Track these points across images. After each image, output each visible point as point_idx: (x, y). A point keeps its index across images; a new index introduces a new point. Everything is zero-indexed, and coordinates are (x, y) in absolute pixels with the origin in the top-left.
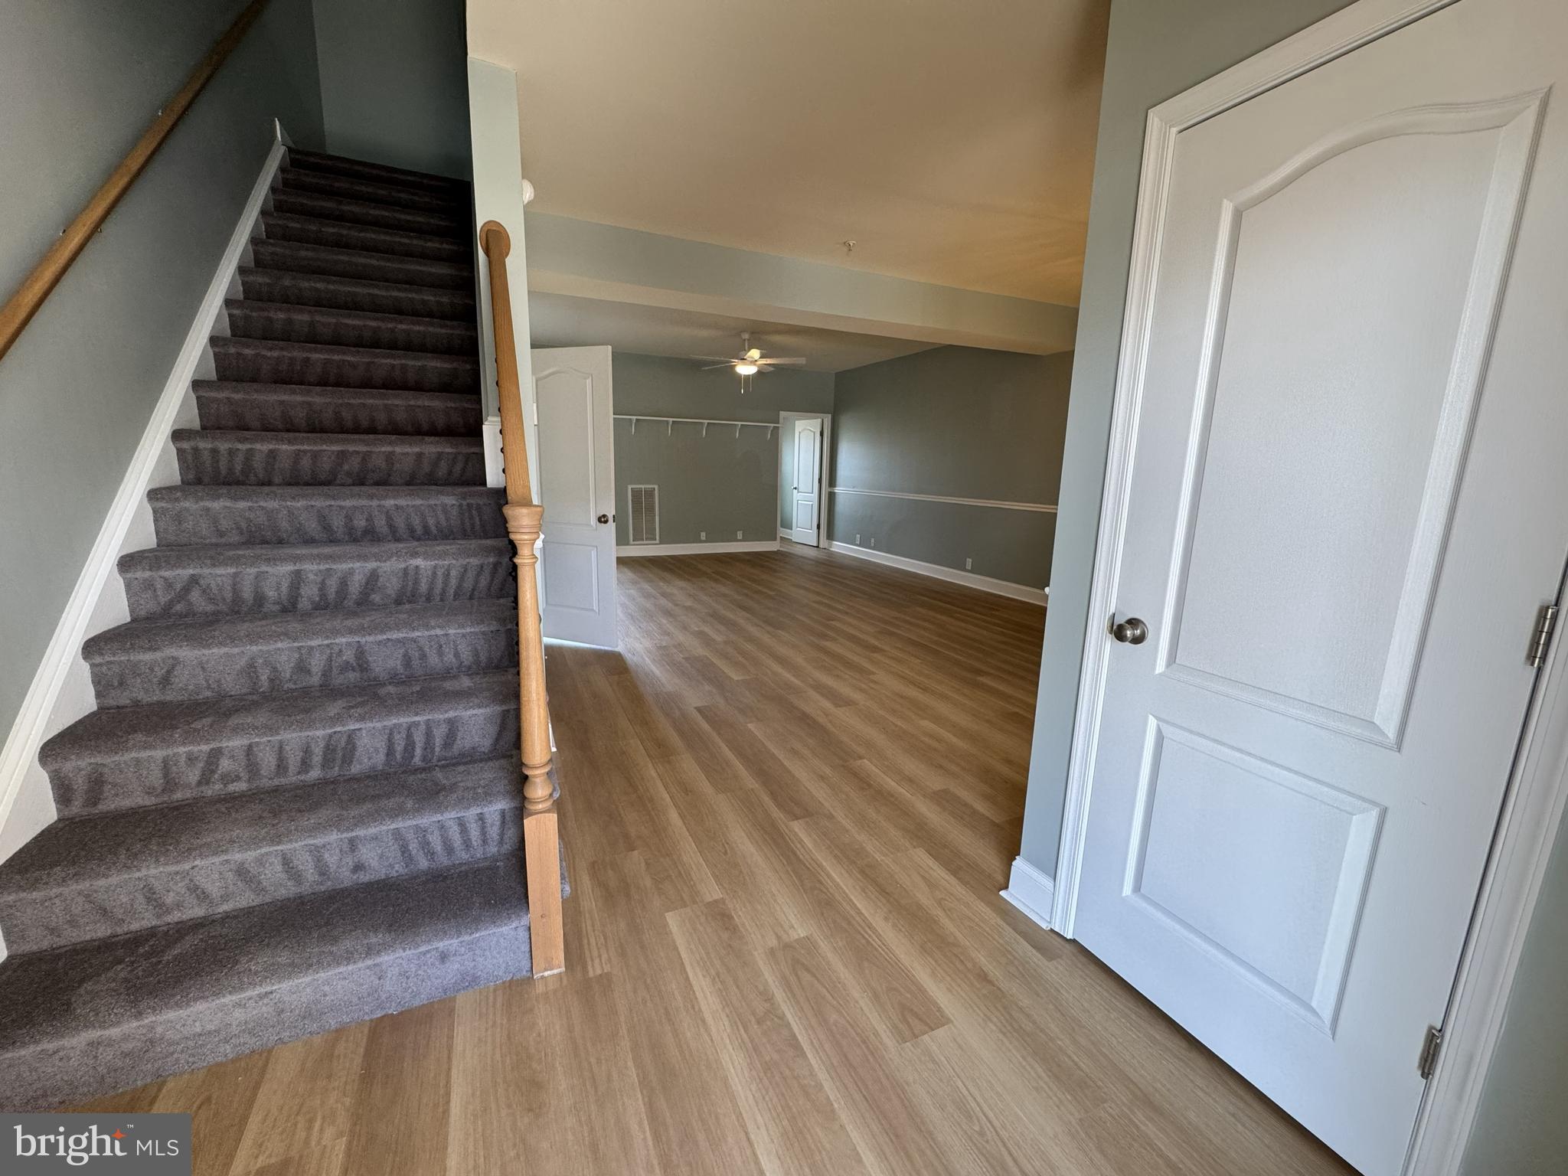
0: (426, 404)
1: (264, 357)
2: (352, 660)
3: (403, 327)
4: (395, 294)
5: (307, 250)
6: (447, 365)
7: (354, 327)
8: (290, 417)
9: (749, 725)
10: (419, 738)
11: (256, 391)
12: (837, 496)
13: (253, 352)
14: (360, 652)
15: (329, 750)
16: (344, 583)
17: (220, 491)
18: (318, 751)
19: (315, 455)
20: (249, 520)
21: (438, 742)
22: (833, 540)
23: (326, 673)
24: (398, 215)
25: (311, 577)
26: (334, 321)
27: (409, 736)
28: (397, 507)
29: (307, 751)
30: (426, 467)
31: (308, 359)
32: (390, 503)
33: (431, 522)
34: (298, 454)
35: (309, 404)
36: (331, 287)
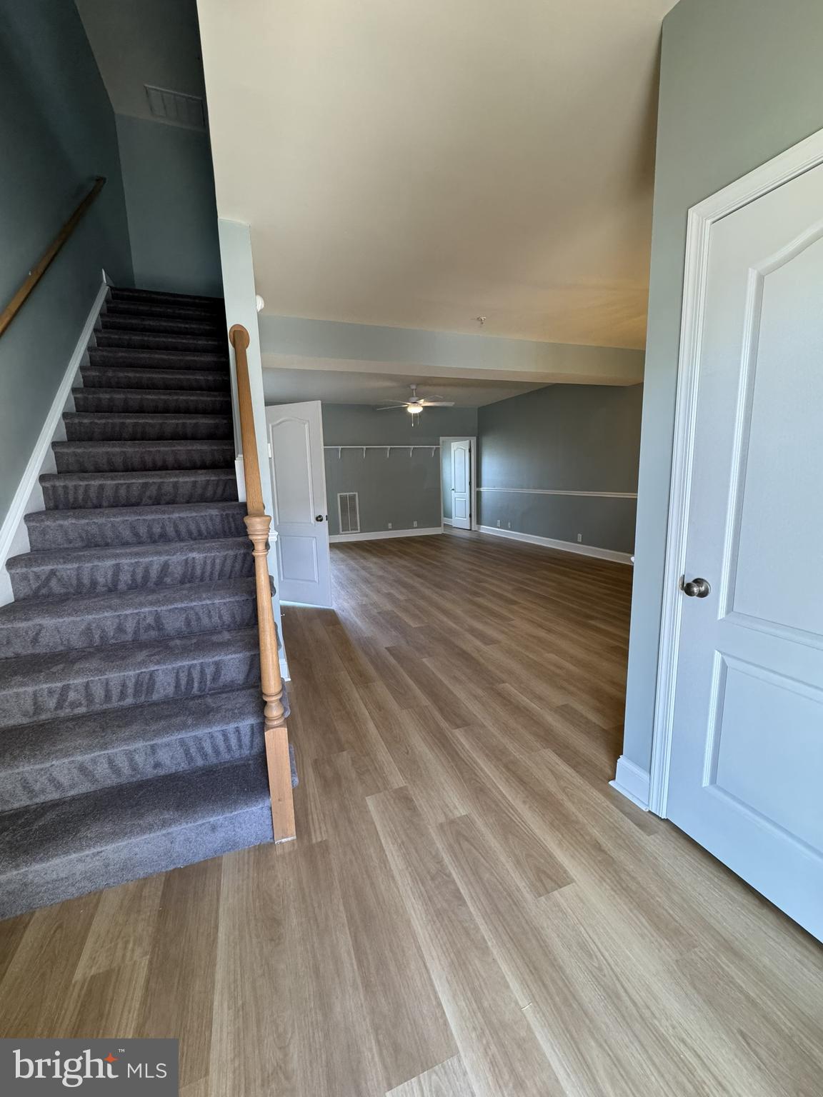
0: (199, 448)
1: (97, 424)
2: (153, 623)
3: (183, 398)
4: (178, 376)
5: (122, 352)
6: (212, 422)
7: (152, 400)
8: (113, 463)
9: (424, 660)
10: (196, 675)
11: (92, 446)
12: (483, 493)
13: (89, 421)
14: (158, 618)
15: (138, 684)
16: (147, 571)
17: (69, 514)
18: (131, 684)
19: (129, 486)
20: (87, 532)
21: (209, 677)
22: (481, 524)
23: (136, 632)
24: (180, 325)
25: (126, 567)
26: (139, 397)
27: (190, 674)
28: (181, 519)
29: (124, 685)
30: (199, 491)
31: (123, 423)
32: (176, 515)
33: (203, 527)
34: (117, 486)
35: (124, 452)
36: (138, 375)
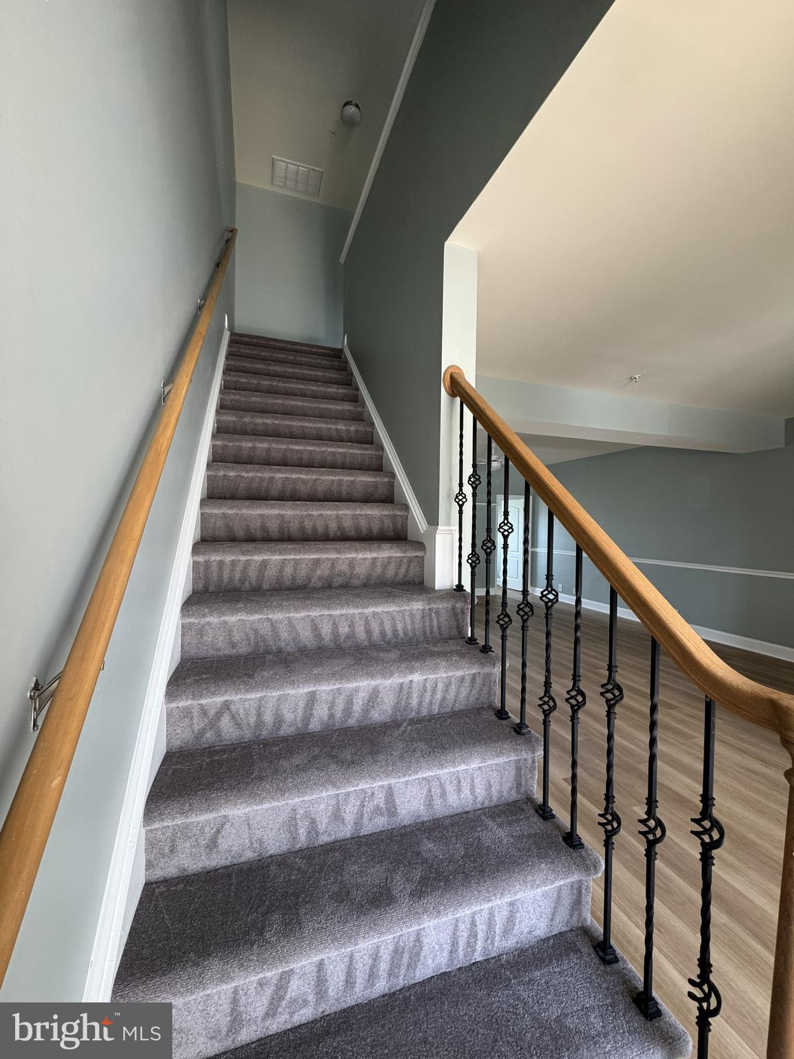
0: (368, 513)
1: (242, 477)
2: (382, 805)
3: (330, 450)
4: (319, 425)
5: (257, 396)
6: (372, 479)
7: (298, 451)
8: (266, 528)
10: (481, 928)
11: (247, 507)
12: (538, 554)
13: (235, 474)
14: (390, 793)
15: (397, 952)
16: (350, 702)
17: (239, 606)
18: (386, 956)
19: (296, 562)
20: (256, 631)
21: (498, 929)
22: (536, 587)
23: (358, 822)
24: (305, 372)
25: (324, 696)
26: (285, 447)
27: (473, 924)
28: (375, 614)
29: (376, 957)
31: (273, 478)
34: (283, 562)
35: (282, 516)
36: (277, 422)
